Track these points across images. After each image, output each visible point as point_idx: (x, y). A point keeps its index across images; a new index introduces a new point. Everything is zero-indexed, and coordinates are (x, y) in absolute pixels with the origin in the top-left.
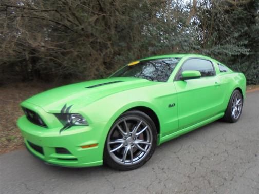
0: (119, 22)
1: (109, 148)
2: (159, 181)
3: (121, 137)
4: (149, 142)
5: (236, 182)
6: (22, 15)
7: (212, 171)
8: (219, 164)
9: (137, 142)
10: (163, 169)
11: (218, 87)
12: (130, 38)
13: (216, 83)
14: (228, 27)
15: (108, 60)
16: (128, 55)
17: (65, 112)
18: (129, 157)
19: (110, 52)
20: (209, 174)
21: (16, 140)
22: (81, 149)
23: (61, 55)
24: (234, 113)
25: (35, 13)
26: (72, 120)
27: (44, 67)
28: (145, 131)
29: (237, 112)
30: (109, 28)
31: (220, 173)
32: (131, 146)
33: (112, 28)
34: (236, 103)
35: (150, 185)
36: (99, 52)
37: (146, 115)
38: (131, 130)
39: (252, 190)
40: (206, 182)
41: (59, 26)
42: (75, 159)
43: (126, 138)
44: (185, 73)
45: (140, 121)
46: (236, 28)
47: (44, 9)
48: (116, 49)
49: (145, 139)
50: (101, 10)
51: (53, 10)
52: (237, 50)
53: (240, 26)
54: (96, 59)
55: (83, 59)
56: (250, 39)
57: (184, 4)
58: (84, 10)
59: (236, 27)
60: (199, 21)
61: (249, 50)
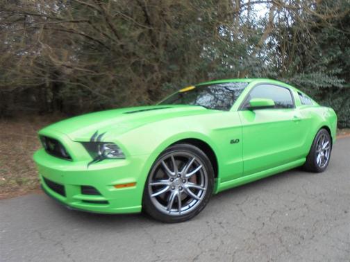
0: (170, 39)
1: (150, 190)
2: (214, 236)
3: (166, 177)
4: (204, 187)
5: (317, 241)
6: (45, 26)
7: (285, 228)
8: (296, 220)
9: (187, 185)
10: (220, 223)
11: (297, 123)
12: (184, 60)
13: (295, 117)
14: (316, 50)
15: (153, 88)
16: (181, 82)
17: (95, 140)
18: (175, 206)
19: (157, 78)
20: (281, 231)
21: (29, 183)
22: (113, 189)
23: (92, 81)
24: (319, 159)
25: (62, 24)
26: (105, 151)
27: (69, 95)
28: (199, 171)
29: (324, 159)
30: (157, 46)
31: (296, 230)
32: (180, 190)
33: (160, 46)
34: (322, 146)
35: (202, 240)
36: (142, 77)
37: (201, 151)
38: (180, 170)
39: (338, 251)
40: (277, 240)
41: (92, 43)
42: (106, 202)
43: (173, 179)
44: (254, 101)
45: (192, 158)
46: (325, 53)
47: (73, 20)
48: (166, 73)
49: (198, 182)
50: (148, 22)
51: (86, 21)
52: (327, 81)
53: (331, 49)
54: (138, 86)
55: (120, 85)
56: (345, 67)
57: (257, 19)
58: (124, 22)
59: (327, 50)
60: (276, 42)
61: (343, 80)
